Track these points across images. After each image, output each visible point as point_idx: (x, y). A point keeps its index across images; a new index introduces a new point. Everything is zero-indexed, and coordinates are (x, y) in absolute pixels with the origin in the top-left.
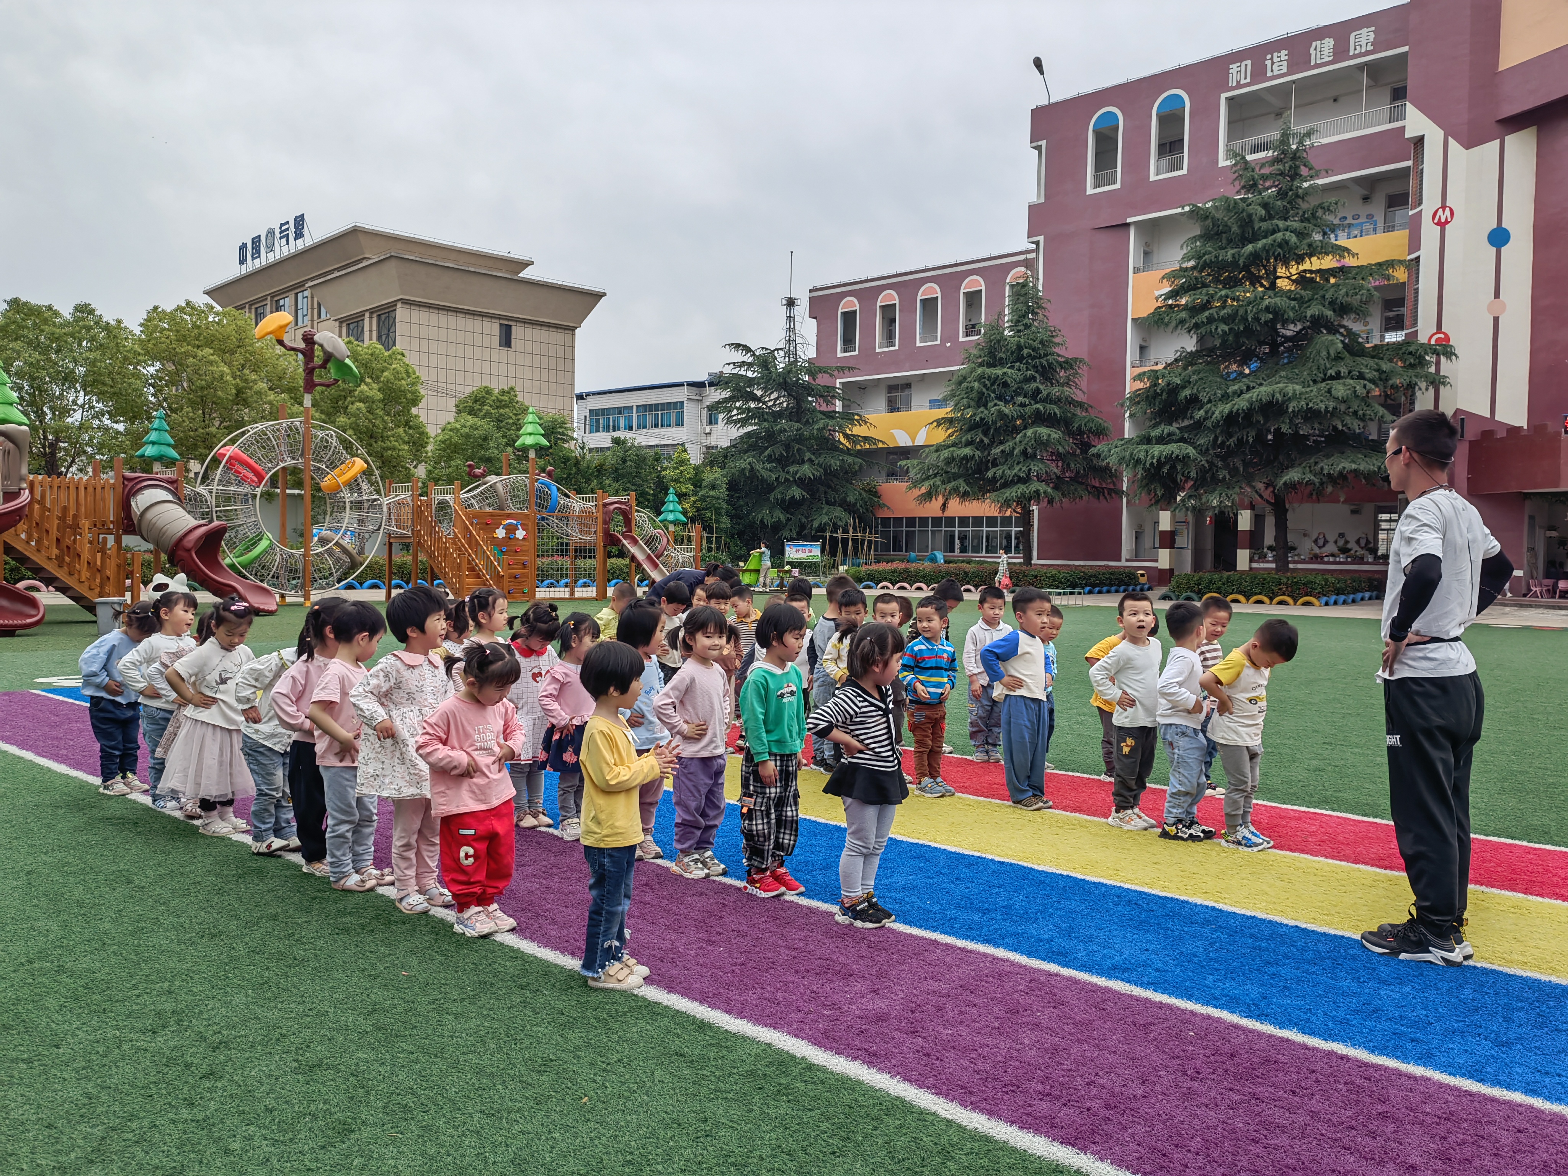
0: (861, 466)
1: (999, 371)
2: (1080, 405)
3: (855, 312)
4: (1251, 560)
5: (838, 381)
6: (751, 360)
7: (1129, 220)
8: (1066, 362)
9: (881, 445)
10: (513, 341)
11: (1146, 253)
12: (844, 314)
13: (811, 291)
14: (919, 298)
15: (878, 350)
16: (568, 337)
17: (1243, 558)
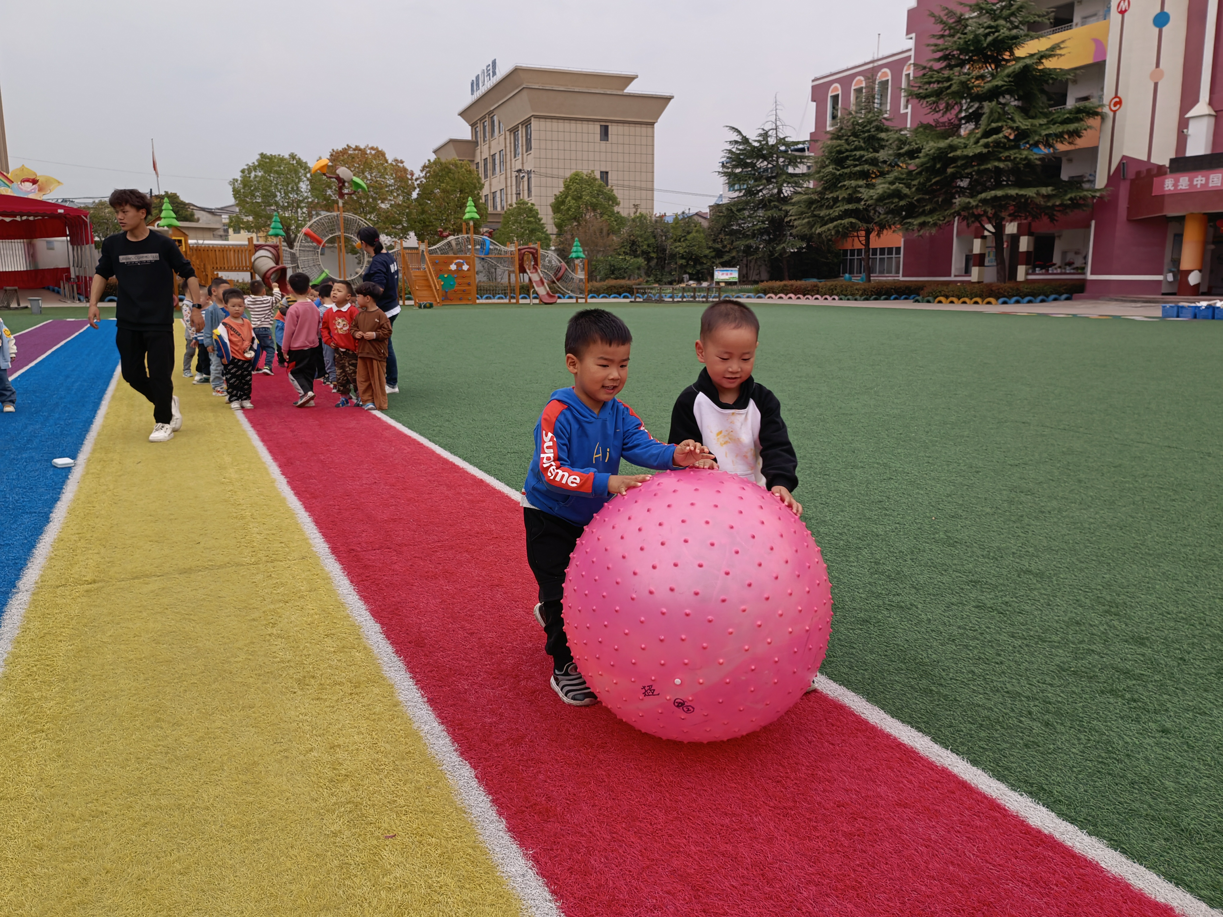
3: (838, 95)
4: (1027, 274)
10: (610, 136)
12: (833, 97)
13: (813, 81)
14: (878, 80)
16: (649, 129)
17: (1021, 272)
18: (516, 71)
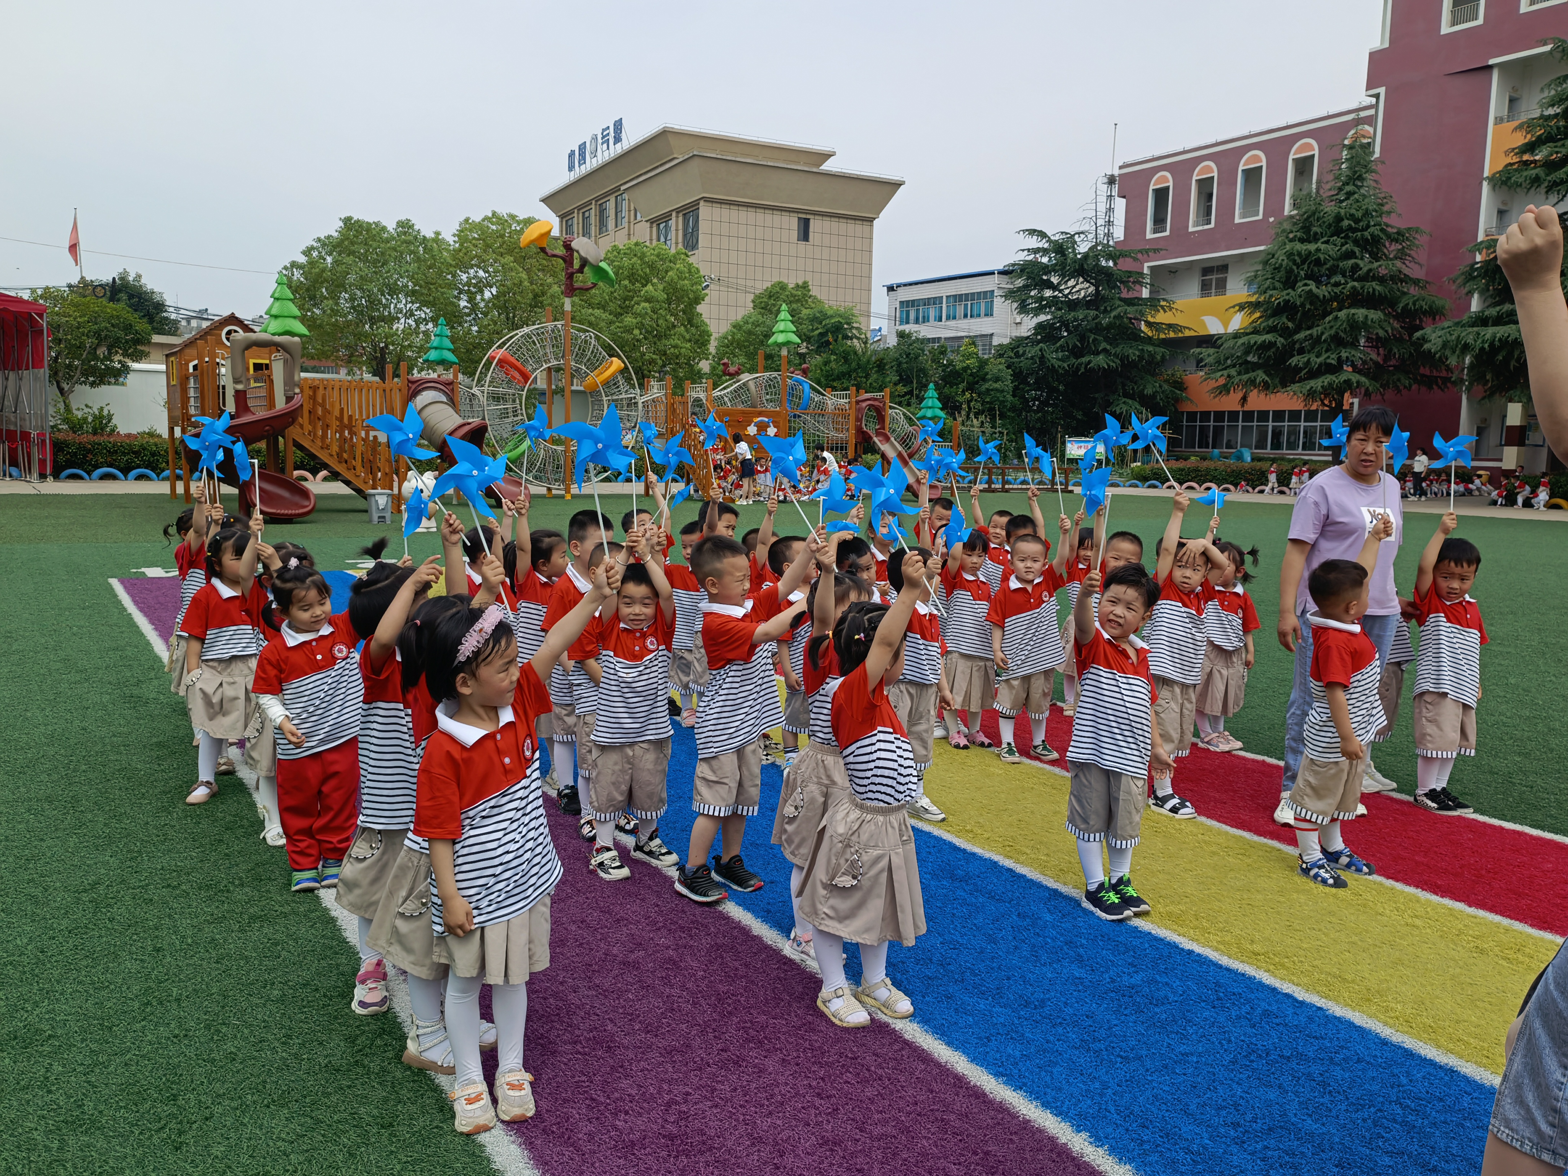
0: (1163, 356)
1: (1312, 247)
2: (1416, 282)
3: (1168, 188)
5: (1146, 265)
6: (1046, 246)
7: (1491, 62)
8: (1399, 233)
9: (1187, 333)
10: (811, 235)
11: (1512, 101)
12: (1157, 192)
13: (1121, 168)
14: (1241, 167)
15: (1191, 229)
16: (866, 228)
18: (664, 134)
